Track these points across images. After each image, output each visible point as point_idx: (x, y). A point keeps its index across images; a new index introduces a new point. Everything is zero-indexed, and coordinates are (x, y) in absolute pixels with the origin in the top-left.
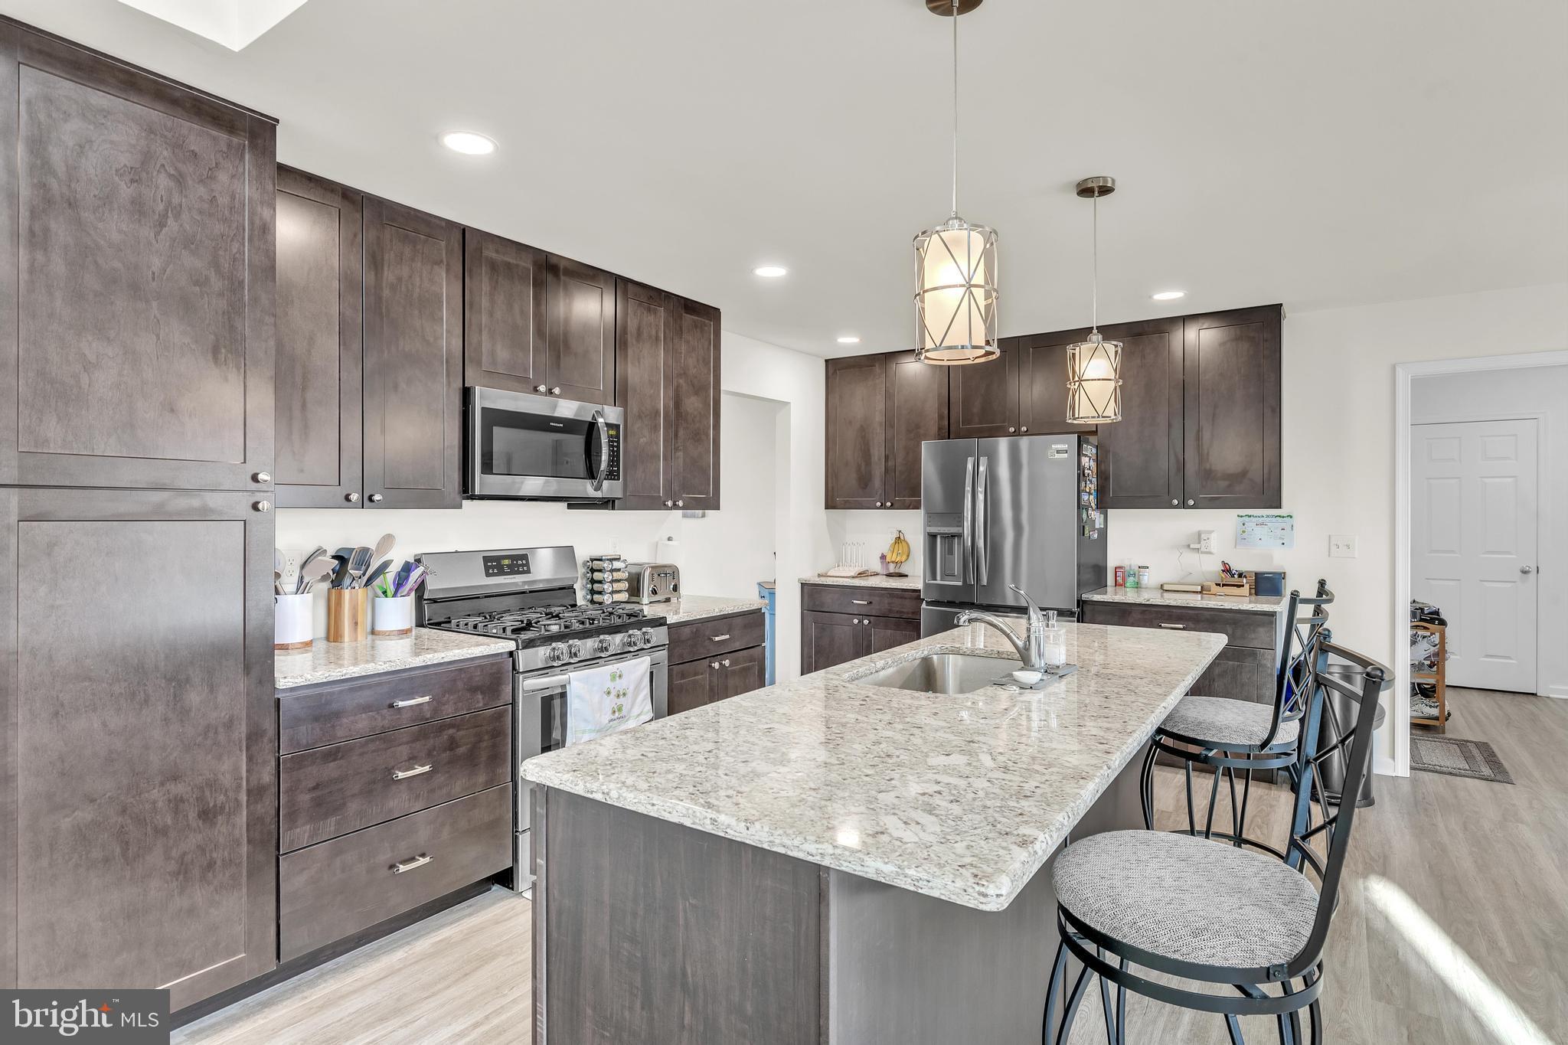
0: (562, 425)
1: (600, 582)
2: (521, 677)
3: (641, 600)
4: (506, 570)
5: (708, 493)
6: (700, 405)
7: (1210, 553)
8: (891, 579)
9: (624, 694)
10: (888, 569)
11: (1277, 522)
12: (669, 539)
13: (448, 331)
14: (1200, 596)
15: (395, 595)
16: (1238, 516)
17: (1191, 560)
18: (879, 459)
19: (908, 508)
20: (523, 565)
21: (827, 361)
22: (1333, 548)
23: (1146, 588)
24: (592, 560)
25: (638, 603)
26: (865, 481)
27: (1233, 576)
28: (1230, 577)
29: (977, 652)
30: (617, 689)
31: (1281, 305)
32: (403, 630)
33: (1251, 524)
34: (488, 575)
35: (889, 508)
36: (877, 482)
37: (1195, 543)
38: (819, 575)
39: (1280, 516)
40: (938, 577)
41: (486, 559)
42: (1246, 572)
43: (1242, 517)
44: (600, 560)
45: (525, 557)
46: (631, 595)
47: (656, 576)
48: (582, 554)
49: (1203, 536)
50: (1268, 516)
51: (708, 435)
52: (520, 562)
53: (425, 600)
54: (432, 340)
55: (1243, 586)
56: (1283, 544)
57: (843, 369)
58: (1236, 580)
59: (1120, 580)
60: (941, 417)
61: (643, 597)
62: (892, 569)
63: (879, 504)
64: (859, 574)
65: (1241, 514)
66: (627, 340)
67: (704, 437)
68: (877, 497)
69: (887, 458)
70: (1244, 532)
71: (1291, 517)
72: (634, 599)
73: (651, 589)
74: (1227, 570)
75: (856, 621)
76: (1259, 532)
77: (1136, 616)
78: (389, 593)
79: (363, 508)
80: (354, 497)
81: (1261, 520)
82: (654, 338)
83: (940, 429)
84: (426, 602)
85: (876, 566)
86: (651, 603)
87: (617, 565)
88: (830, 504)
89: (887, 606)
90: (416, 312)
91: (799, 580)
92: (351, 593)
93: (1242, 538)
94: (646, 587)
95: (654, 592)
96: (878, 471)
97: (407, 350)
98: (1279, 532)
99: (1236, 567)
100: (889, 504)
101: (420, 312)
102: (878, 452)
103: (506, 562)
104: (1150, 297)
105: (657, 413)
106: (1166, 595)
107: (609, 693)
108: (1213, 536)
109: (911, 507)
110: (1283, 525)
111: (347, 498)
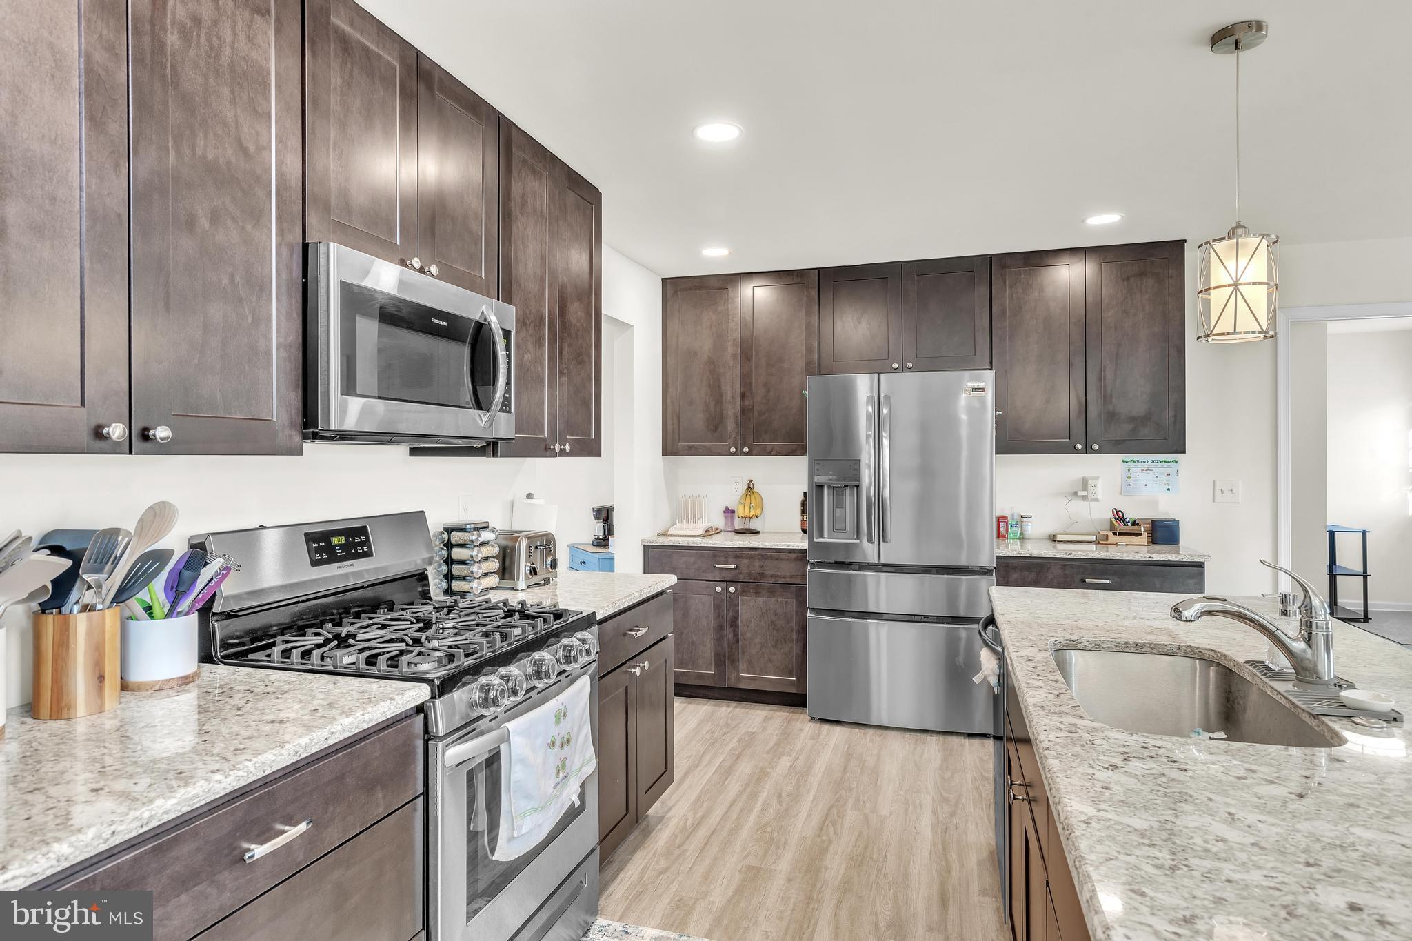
0: (445, 324)
1: (463, 562)
2: (440, 745)
3: (516, 584)
4: (340, 553)
5: (590, 435)
6: (583, 314)
7: (1097, 500)
8: (738, 537)
9: (568, 741)
10: (733, 524)
11: (1162, 467)
12: (529, 496)
13: (279, 140)
14: (1094, 546)
15: (169, 615)
16: (1123, 461)
17: (1078, 507)
18: (733, 397)
19: (769, 454)
20: (362, 544)
21: (664, 280)
22: (1218, 493)
23: (1029, 539)
24: (449, 530)
25: (512, 589)
26: (715, 423)
27: (1126, 524)
28: (1121, 524)
29: (1105, 645)
30: (561, 736)
31: (1185, 241)
32: (186, 677)
33: (1136, 469)
34: (314, 563)
35: (747, 454)
36: (731, 426)
37: (1081, 490)
38: (659, 535)
39: (1165, 461)
40: (826, 535)
41: (310, 538)
42: (1138, 519)
43: (1127, 462)
44: (463, 530)
45: (362, 531)
46: (502, 578)
47: (533, 548)
48: (436, 522)
49: (1090, 482)
50: (1153, 461)
51: (590, 357)
52: (357, 540)
53: (214, 614)
54: (252, 148)
55: (1141, 534)
56: (1169, 489)
57: (686, 290)
58: (1129, 528)
59: (1003, 531)
60: (809, 350)
61: (518, 580)
62: (738, 525)
63: (733, 450)
64: (707, 531)
65: (1126, 460)
66: (511, 210)
67: (586, 359)
68: (731, 441)
69: (742, 396)
70: (1129, 478)
71: (1176, 462)
72: (506, 583)
73: (528, 568)
74: (1119, 517)
75: (719, 589)
76: (1145, 477)
77: (1055, 572)
78: (157, 611)
79: (131, 453)
80: (117, 431)
81: (1146, 465)
82: (539, 213)
83: (808, 364)
84: (215, 618)
85: (719, 521)
86: (529, 587)
87: (486, 536)
88: (669, 450)
89: (758, 570)
90: (226, 91)
91: (642, 541)
92: (89, 620)
93: (1127, 485)
94: (522, 564)
95: (534, 572)
96: (731, 411)
97: (210, 157)
98: (1165, 477)
99: (1130, 514)
100: (746, 449)
101: (233, 92)
102: (730, 389)
103: (339, 540)
104: (1083, 221)
105: (542, 319)
106: (1059, 546)
107: (553, 744)
108: (1100, 483)
109: (772, 453)
110: (1169, 471)
111: (98, 433)
